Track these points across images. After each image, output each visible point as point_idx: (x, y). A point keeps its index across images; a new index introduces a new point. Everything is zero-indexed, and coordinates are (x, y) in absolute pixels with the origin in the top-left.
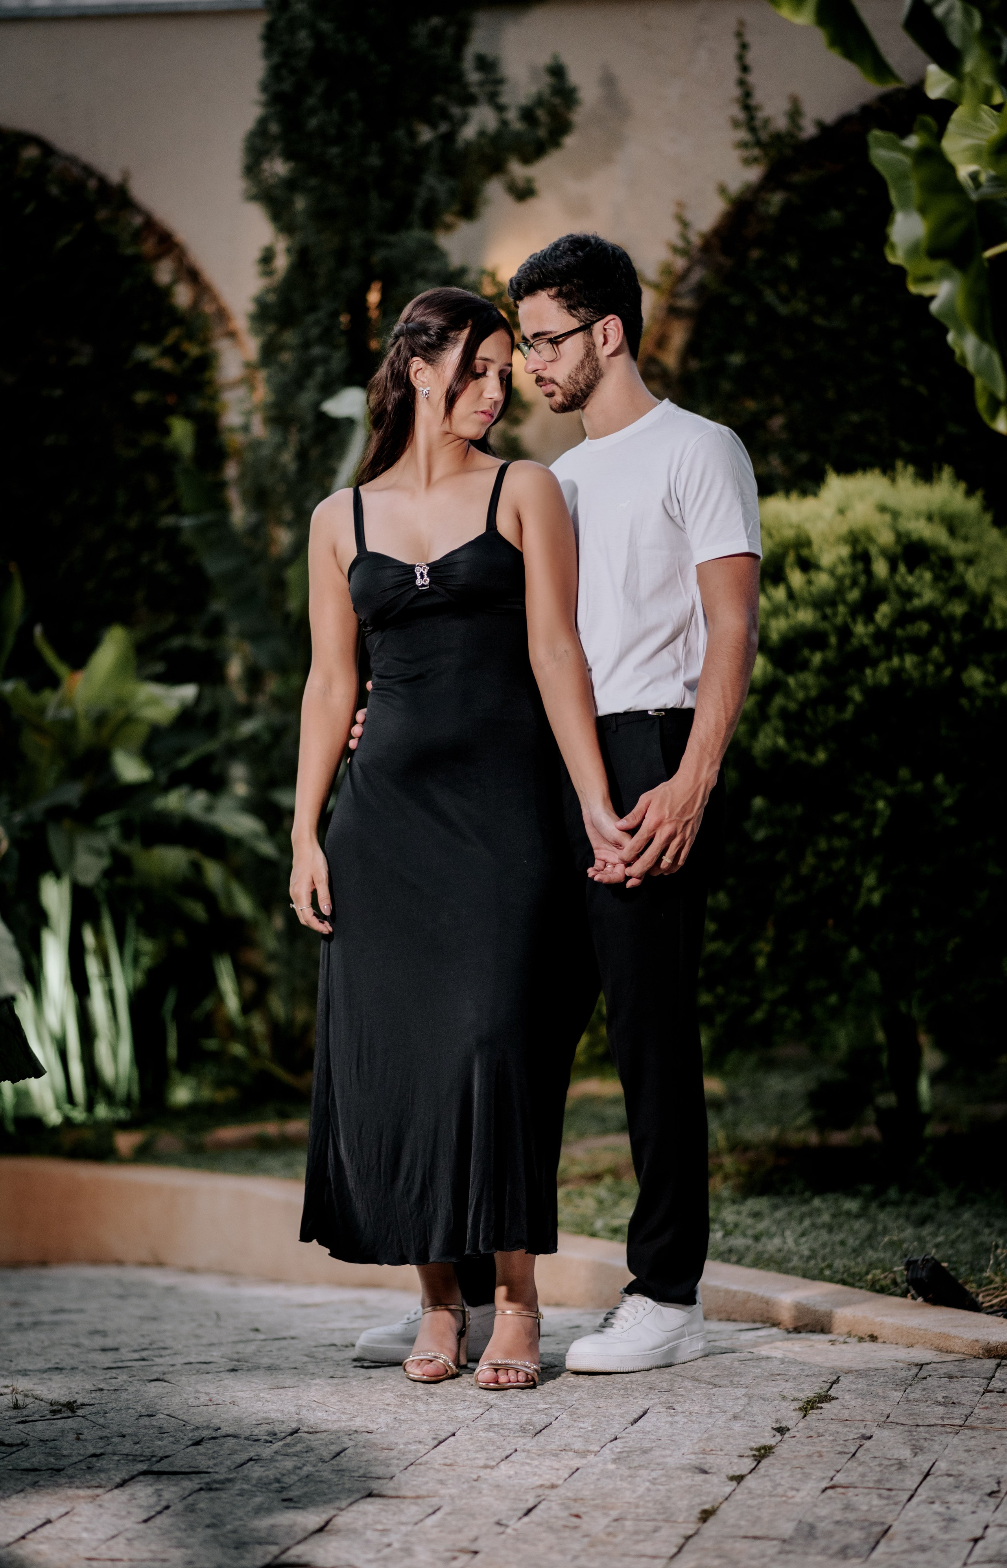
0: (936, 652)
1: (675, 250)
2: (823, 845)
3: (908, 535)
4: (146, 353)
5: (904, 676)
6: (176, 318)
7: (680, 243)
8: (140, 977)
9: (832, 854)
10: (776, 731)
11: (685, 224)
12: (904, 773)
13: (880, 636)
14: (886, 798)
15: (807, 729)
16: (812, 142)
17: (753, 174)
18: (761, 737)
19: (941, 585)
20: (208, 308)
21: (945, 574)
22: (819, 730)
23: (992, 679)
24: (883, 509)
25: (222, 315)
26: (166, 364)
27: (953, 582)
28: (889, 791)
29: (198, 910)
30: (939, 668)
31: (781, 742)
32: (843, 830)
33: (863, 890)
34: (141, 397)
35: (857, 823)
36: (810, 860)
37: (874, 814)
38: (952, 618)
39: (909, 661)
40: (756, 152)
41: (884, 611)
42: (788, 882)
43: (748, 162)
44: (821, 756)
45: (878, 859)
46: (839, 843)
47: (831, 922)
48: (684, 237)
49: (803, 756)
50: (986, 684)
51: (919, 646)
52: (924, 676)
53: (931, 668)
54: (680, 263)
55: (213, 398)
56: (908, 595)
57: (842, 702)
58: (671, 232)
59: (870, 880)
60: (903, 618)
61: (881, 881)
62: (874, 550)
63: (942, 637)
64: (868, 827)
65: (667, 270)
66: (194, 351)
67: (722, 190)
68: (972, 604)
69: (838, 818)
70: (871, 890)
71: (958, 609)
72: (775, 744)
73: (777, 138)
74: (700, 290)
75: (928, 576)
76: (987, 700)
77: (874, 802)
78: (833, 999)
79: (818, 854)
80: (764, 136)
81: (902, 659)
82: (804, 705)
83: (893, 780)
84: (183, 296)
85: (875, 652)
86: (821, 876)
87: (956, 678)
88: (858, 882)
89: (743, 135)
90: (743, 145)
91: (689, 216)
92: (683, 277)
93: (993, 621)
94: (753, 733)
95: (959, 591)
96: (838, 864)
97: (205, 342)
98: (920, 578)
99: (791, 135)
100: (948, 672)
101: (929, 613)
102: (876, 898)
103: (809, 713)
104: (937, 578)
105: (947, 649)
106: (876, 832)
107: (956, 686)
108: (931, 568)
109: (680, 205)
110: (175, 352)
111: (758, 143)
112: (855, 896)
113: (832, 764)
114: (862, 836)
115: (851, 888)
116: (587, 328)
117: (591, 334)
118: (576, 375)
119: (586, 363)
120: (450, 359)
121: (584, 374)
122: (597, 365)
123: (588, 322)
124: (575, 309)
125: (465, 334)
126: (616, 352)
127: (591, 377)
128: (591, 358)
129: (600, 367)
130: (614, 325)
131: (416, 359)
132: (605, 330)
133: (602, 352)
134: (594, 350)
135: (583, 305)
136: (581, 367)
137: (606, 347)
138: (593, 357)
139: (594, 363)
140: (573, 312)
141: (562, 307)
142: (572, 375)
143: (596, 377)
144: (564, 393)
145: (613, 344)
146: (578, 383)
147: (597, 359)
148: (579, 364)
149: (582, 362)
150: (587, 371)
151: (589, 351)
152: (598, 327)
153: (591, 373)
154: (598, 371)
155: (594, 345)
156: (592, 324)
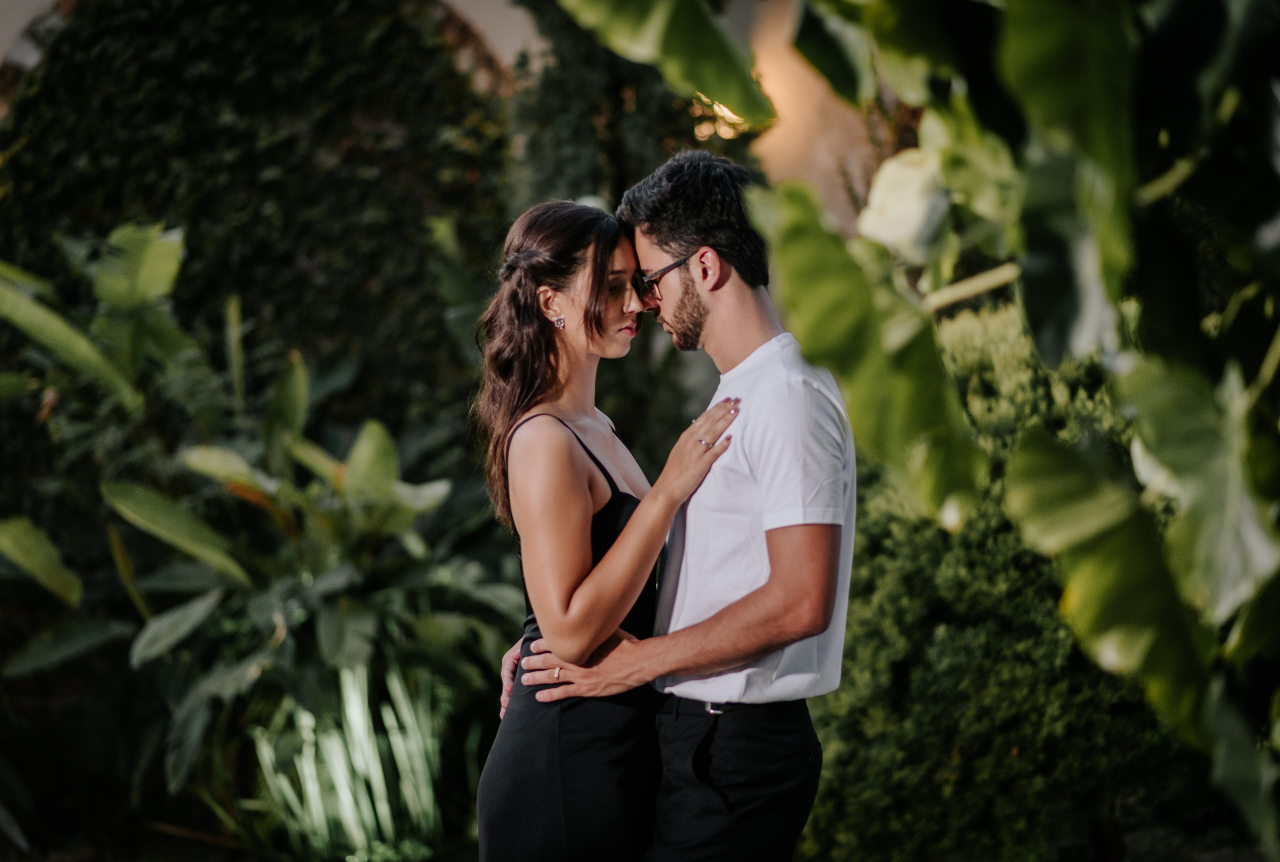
2: (1006, 675)
4: (450, 135)
9: (1014, 683)
10: (958, 561)
15: (988, 558)
18: (943, 566)
20: (506, 93)
22: (1000, 559)
26: (468, 145)
31: (963, 572)
32: (1025, 659)
33: (1046, 719)
34: (446, 175)
35: (1039, 653)
36: (993, 690)
37: (1056, 643)
42: (971, 711)
44: (1002, 587)
45: (1063, 686)
46: (1021, 672)
47: (1015, 751)
49: (985, 586)
59: (1053, 709)
61: (1065, 708)
62: (1056, 378)
64: (1050, 657)
66: (492, 131)
69: (1021, 647)
70: (1055, 719)
72: (956, 576)
77: (1056, 630)
78: (1021, 825)
79: (1001, 684)
82: (985, 536)
84: (482, 82)
86: (1005, 705)
88: (1040, 711)
94: (936, 562)
96: (1021, 694)
97: (501, 124)
102: (1059, 728)
103: (990, 543)
106: (1058, 662)
110: (476, 134)
112: (1038, 725)
113: (1013, 594)
114: (1044, 665)
115: (1034, 717)
116: (682, 263)
117: (688, 269)
118: (680, 314)
119: (687, 301)
120: (582, 280)
121: (687, 313)
122: (700, 302)
123: (682, 257)
124: (666, 244)
125: (590, 251)
126: (717, 287)
127: (695, 315)
128: (691, 295)
129: (702, 304)
130: (710, 258)
131: (542, 289)
132: (703, 263)
133: (703, 288)
134: (693, 286)
135: (674, 239)
136: (682, 305)
137: (706, 281)
138: (693, 294)
139: (695, 300)
140: (665, 247)
141: (653, 244)
142: (677, 314)
143: (701, 315)
144: (677, 333)
145: (712, 278)
146: (684, 322)
147: (698, 296)
148: (679, 303)
149: (682, 301)
150: (689, 309)
151: (688, 288)
152: (694, 260)
153: (694, 311)
154: (701, 309)
155: (693, 281)
156: (687, 259)
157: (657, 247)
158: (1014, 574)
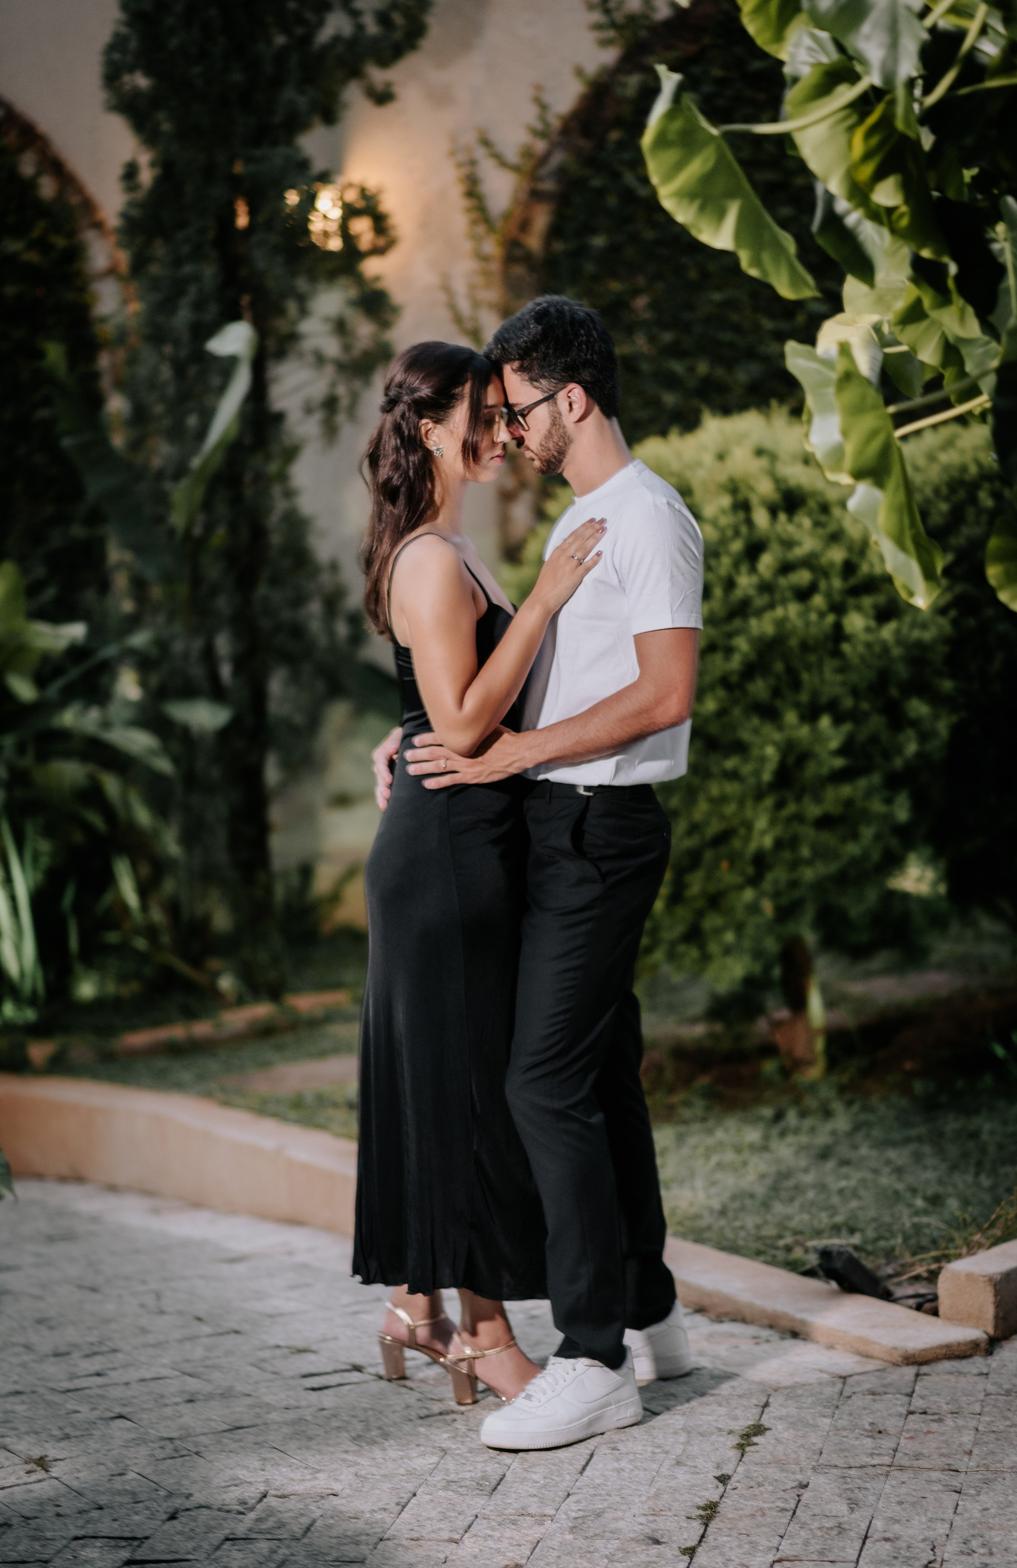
0: (818, 600)
1: (536, 133)
2: (714, 792)
3: (785, 481)
4: (14, 246)
5: (789, 626)
6: (43, 210)
7: (539, 126)
8: (39, 876)
9: (723, 799)
11: (543, 107)
12: (791, 717)
13: (765, 587)
14: (775, 744)
16: (667, 24)
17: (610, 56)
19: (820, 531)
20: (74, 200)
21: (823, 518)
23: (872, 623)
24: (760, 452)
25: (88, 206)
26: (33, 257)
27: (832, 528)
28: (777, 736)
29: (96, 820)
30: (822, 615)
32: (733, 775)
33: (754, 834)
34: (10, 290)
35: (746, 769)
36: (702, 806)
37: (763, 760)
38: (832, 564)
39: (793, 609)
40: (611, 33)
41: (767, 562)
42: (682, 826)
43: (604, 43)
45: (768, 803)
46: (729, 788)
47: (724, 865)
48: (542, 118)
50: (868, 630)
51: (803, 595)
52: (807, 624)
53: (813, 617)
54: (540, 146)
55: (83, 289)
56: (788, 544)
57: (729, 651)
58: (530, 114)
59: (761, 823)
60: (786, 568)
61: (772, 822)
62: (754, 500)
63: (823, 585)
64: (757, 773)
65: (527, 153)
66: (60, 242)
67: (579, 72)
68: (850, 549)
69: (728, 764)
70: (763, 833)
71: (837, 555)
73: (632, 20)
74: (561, 173)
75: (807, 522)
76: (868, 646)
77: (762, 747)
78: (729, 937)
79: (712, 801)
80: (619, 17)
81: (786, 609)
83: (780, 728)
84: (47, 188)
85: (760, 601)
86: (714, 821)
87: (838, 627)
88: (748, 826)
89: (597, 17)
90: (598, 27)
91: (547, 98)
92: (544, 160)
93: (871, 565)
95: (836, 537)
96: (730, 809)
97: (72, 233)
98: (800, 526)
99: (645, 17)
100: (830, 619)
101: (809, 562)
102: (768, 841)
104: (817, 524)
105: (828, 595)
106: (765, 776)
107: (838, 634)
108: (810, 514)
109: (539, 88)
110: (42, 245)
111: (613, 25)
112: (747, 839)
113: (722, 713)
114: (752, 781)
115: (742, 831)
116: (550, 398)
117: (556, 403)
118: (546, 443)
119: (554, 432)
120: (460, 414)
121: (554, 442)
122: (565, 433)
123: (551, 393)
124: (536, 381)
125: (467, 387)
126: (582, 419)
127: (560, 444)
128: (558, 426)
129: (568, 434)
130: (577, 392)
131: (424, 421)
132: (569, 397)
133: (569, 419)
134: (560, 418)
135: (544, 377)
136: (549, 435)
137: (571, 413)
138: (560, 425)
139: (561, 431)
140: (535, 383)
141: (524, 380)
142: (543, 443)
143: (566, 444)
144: (540, 459)
145: (578, 410)
146: (549, 450)
147: (564, 427)
148: (547, 433)
149: (550, 432)
150: (556, 439)
151: (556, 420)
152: (561, 396)
153: (560, 441)
154: (566, 438)
155: (560, 414)
156: (556, 393)
157: (528, 383)
158: (721, 693)
